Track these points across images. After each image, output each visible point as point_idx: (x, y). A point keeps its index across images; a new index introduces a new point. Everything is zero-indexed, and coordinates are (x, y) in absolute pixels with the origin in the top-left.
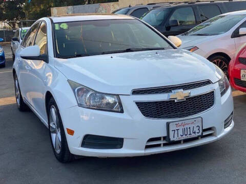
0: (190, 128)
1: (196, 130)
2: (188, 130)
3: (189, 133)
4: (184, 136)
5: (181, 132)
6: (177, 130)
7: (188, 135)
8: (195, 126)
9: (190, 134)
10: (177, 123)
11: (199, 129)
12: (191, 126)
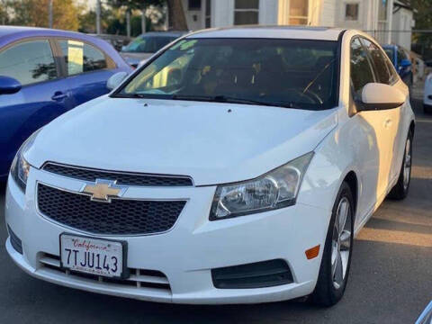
0: (98, 255)
1: (110, 263)
2: (96, 258)
3: (96, 265)
4: (87, 267)
5: (81, 259)
6: (76, 252)
7: (94, 268)
8: (110, 255)
9: (98, 268)
10: (76, 238)
11: (115, 264)
12: (102, 253)
